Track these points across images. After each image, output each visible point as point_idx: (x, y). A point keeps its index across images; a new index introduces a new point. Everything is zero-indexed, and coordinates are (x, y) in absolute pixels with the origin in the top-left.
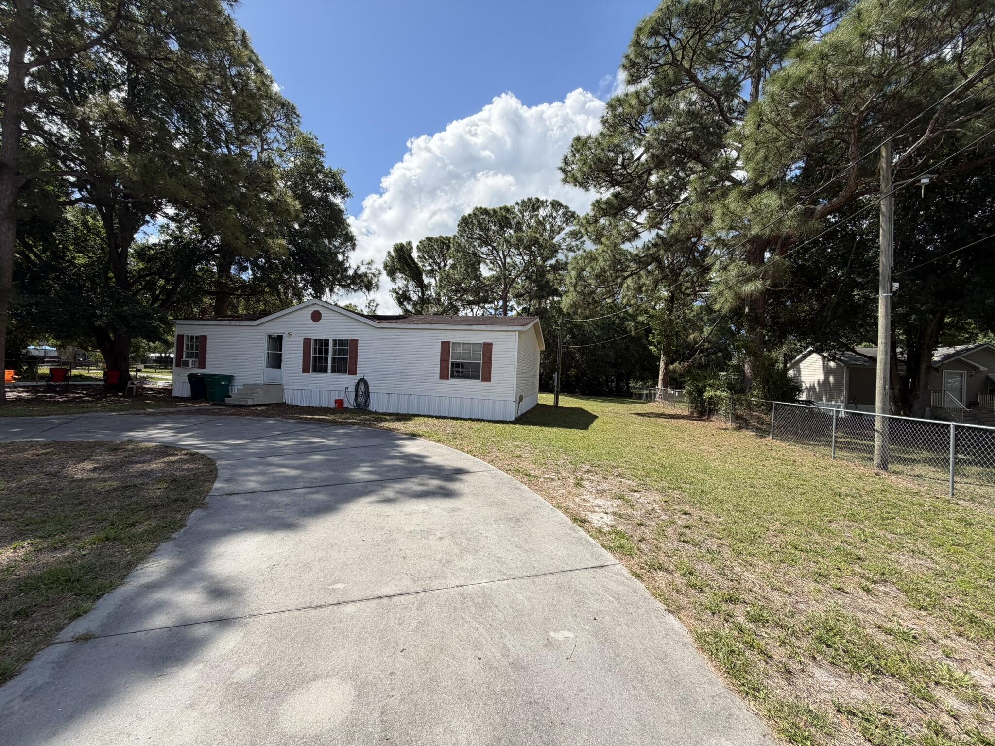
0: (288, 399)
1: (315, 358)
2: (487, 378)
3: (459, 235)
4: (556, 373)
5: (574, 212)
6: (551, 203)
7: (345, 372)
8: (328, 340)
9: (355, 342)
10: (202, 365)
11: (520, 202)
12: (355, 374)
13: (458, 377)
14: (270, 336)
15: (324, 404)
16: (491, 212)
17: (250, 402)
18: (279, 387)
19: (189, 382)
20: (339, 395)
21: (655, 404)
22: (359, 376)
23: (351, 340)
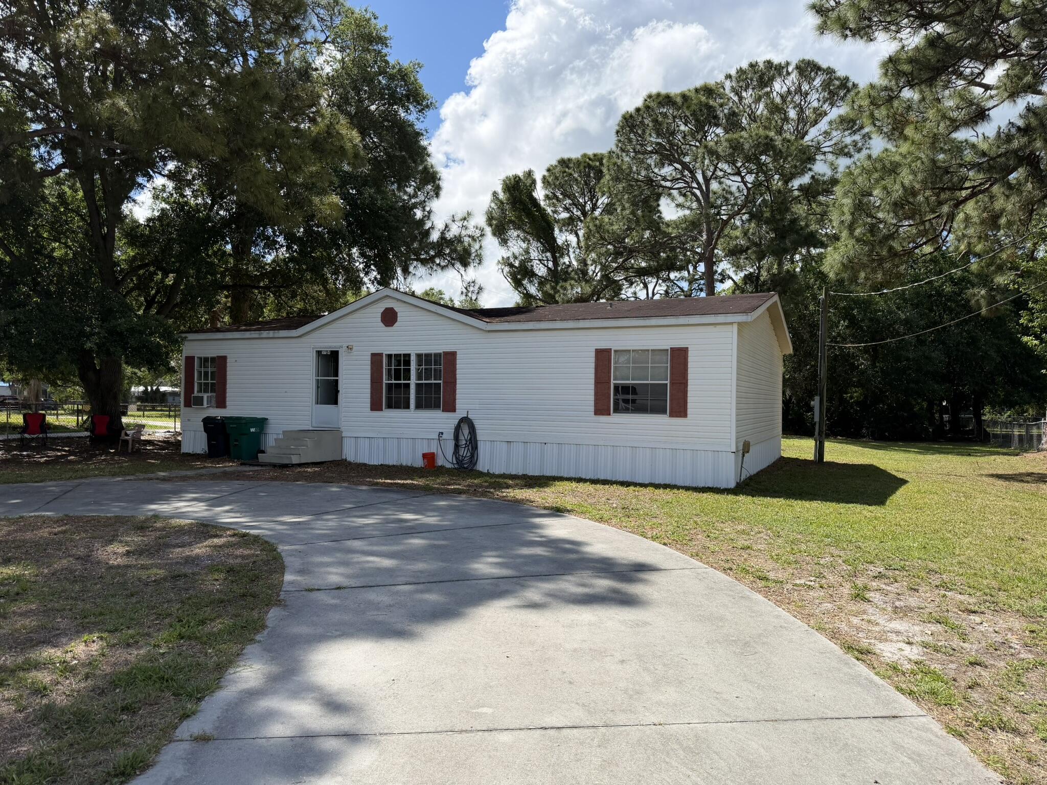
0: (350, 454)
1: (389, 386)
2: (680, 410)
3: (618, 151)
4: (817, 398)
5: (847, 79)
6: (798, 67)
7: (436, 406)
8: (409, 355)
9: (450, 358)
10: (221, 403)
11: (733, 72)
12: (453, 410)
13: (626, 411)
14: (319, 353)
15: (406, 461)
16: (679, 100)
17: (295, 460)
18: (335, 435)
19: (205, 431)
20: (429, 446)
21: (1040, 456)
22: (460, 413)
23: (446, 353)
